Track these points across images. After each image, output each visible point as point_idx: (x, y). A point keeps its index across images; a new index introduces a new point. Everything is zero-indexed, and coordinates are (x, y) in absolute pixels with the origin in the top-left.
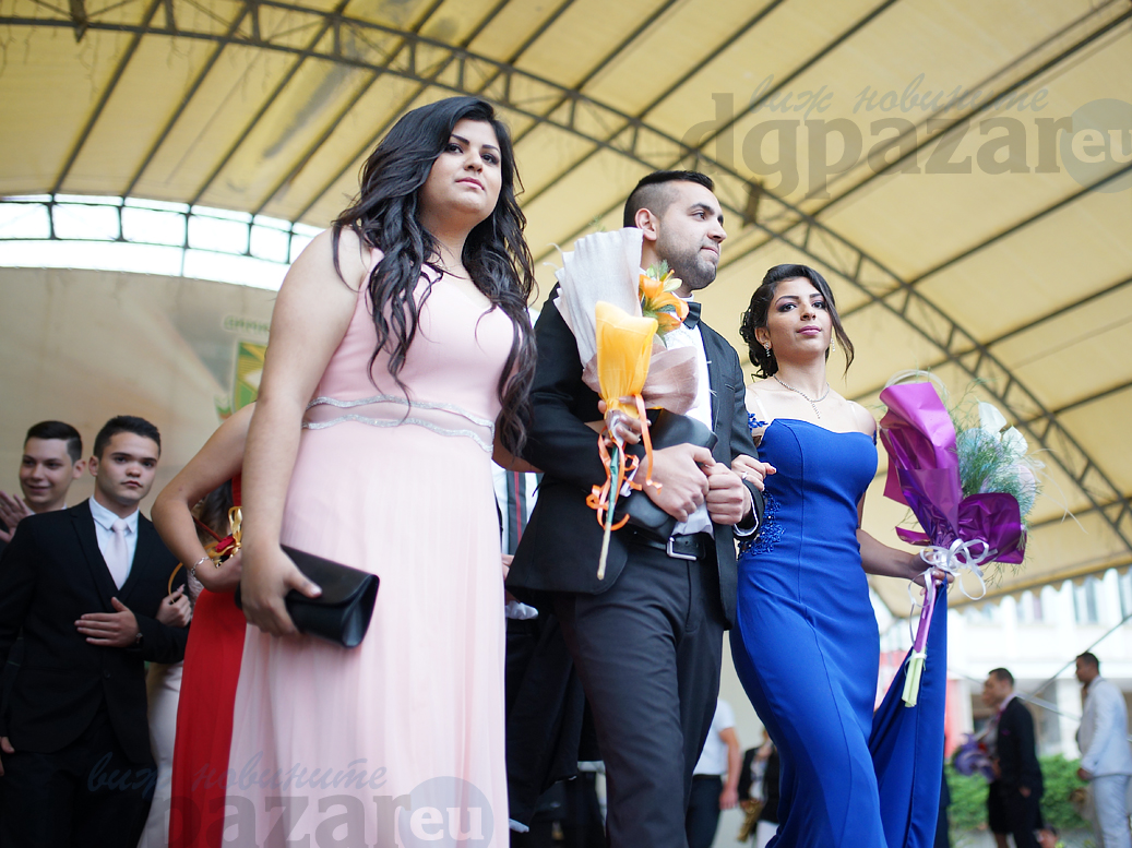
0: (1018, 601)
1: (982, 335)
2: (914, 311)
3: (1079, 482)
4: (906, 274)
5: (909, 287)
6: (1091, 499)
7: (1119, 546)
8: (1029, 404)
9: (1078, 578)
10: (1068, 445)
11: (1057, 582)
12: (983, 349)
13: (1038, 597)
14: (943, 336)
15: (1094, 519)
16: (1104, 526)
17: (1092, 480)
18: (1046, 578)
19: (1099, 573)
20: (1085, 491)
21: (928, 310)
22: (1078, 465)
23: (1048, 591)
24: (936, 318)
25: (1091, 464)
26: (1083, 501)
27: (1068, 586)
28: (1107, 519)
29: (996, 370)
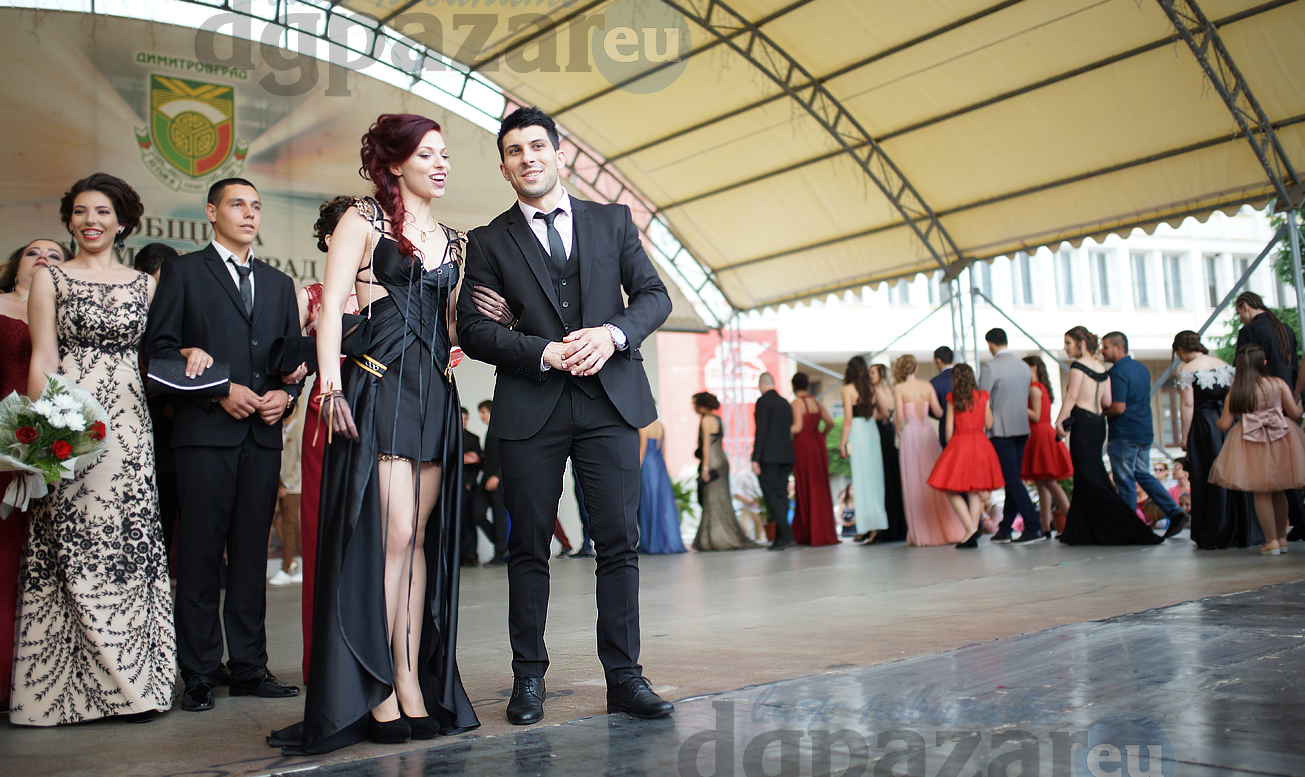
0: (841, 298)
1: (816, 73)
2: (758, 52)
3: (895, 200)
4: (751, 18)
5: (754, 28)
6: (905, 215)
7: (927, 254)
8: (856, 133)
9: (892, 279)
10: (888, 168)
11: (873, 282)
12: (817, 84)
13: (859, 295)
14: (783, 74)
15: (907, 231)
16: (915, 237)
17: (907, 200)
18: (866, 279)
19: (910, 276)
20: (900, 208)
21: (770, 49)
22: (895, 185)
23: (866, 290)
24: (777, 56)
25: (906, 185)
26: (898, 217)
27: (884, 285)
28: (918, 232)
29: (828, 102)
